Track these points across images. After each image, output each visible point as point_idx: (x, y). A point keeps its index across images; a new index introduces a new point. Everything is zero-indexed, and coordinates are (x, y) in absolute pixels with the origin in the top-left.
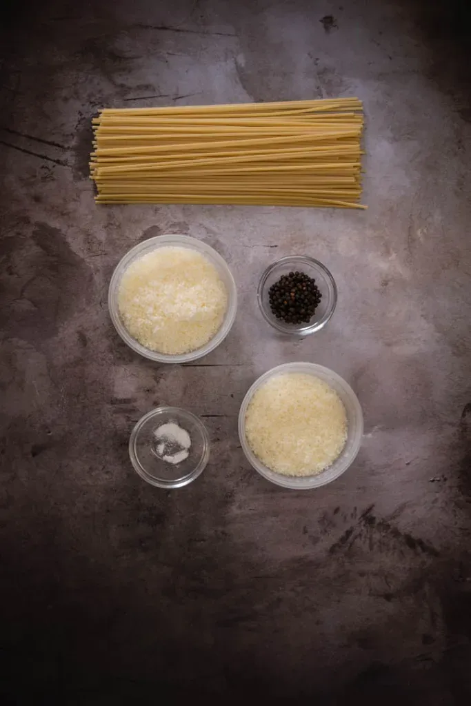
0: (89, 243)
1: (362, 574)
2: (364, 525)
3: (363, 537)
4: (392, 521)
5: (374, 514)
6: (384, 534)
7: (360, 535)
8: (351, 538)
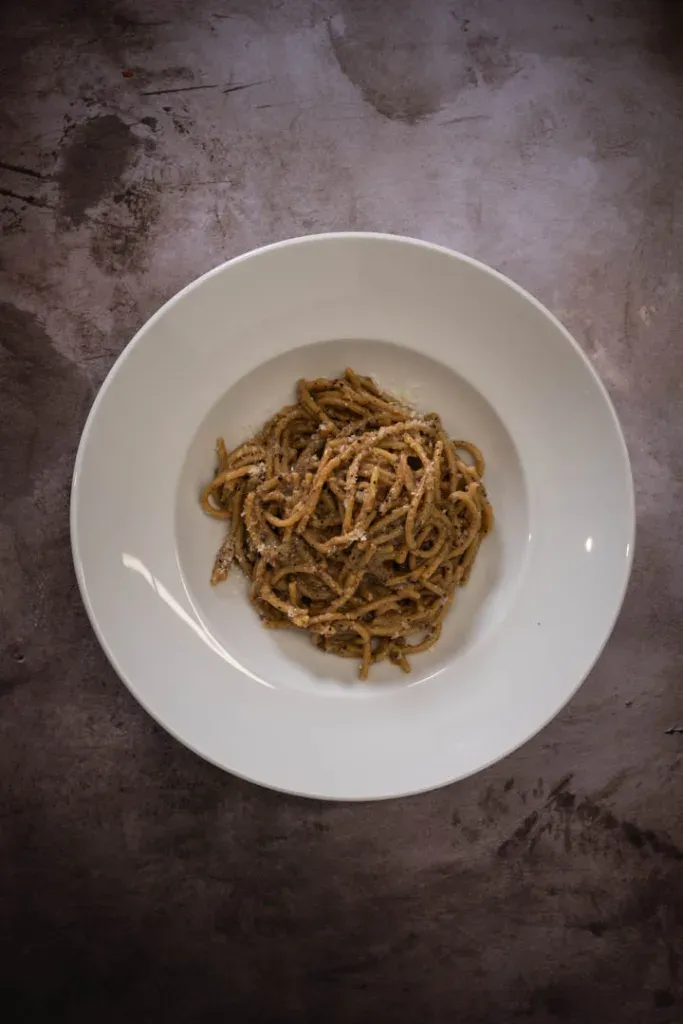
0: (84, 336)
1: (552, 892)
2: (555, 809)
3: (554, 827)
4: (604, 801)
5: (573, 789)
6: (589, 824)
7: (550, 826)
8: (534, 829)
